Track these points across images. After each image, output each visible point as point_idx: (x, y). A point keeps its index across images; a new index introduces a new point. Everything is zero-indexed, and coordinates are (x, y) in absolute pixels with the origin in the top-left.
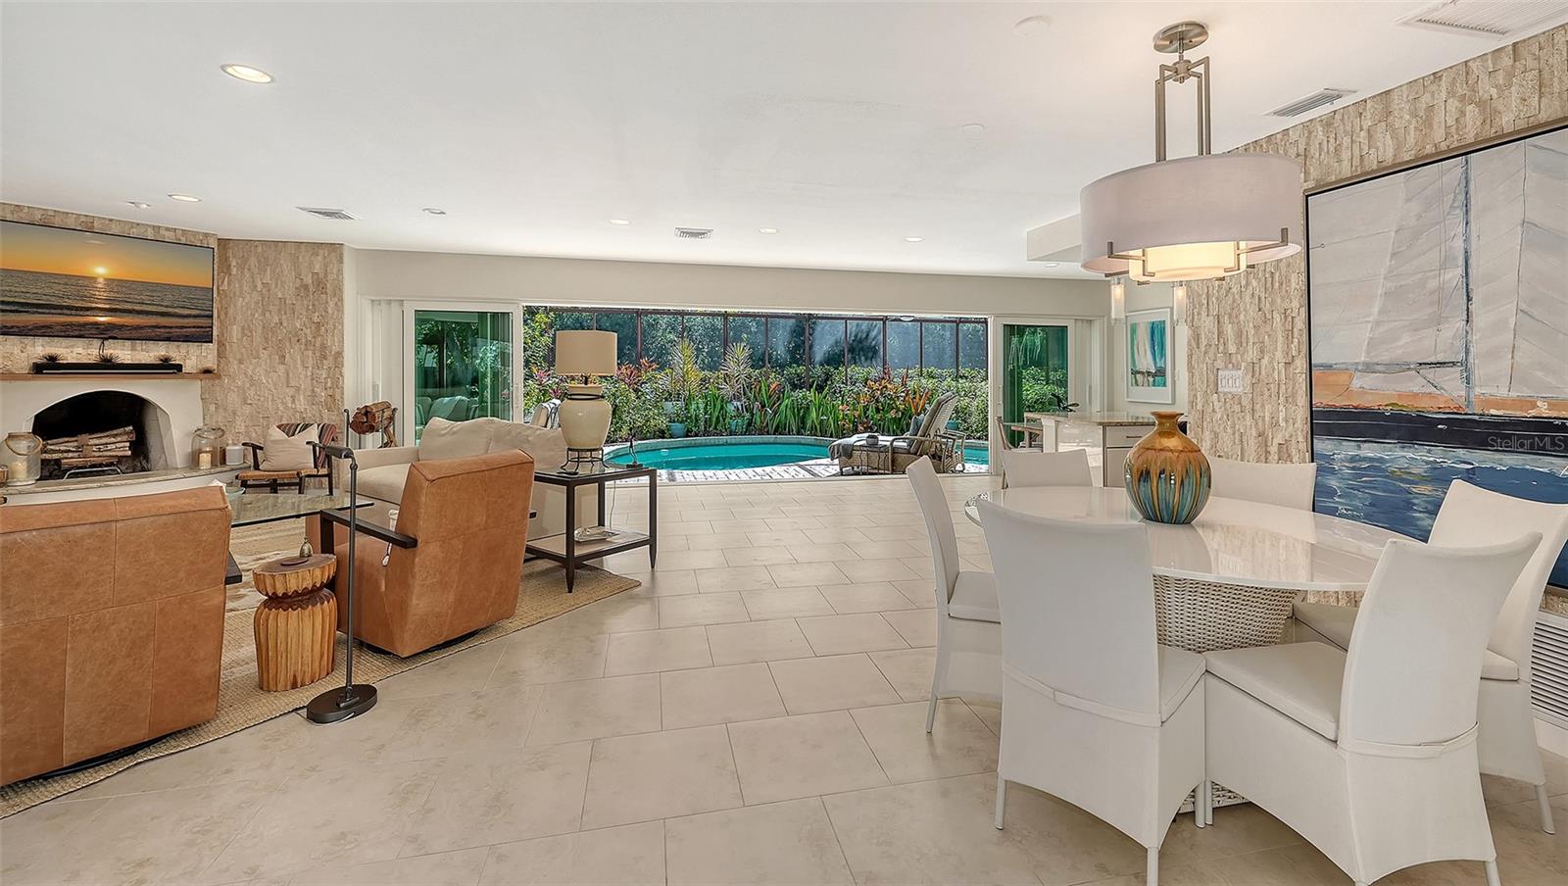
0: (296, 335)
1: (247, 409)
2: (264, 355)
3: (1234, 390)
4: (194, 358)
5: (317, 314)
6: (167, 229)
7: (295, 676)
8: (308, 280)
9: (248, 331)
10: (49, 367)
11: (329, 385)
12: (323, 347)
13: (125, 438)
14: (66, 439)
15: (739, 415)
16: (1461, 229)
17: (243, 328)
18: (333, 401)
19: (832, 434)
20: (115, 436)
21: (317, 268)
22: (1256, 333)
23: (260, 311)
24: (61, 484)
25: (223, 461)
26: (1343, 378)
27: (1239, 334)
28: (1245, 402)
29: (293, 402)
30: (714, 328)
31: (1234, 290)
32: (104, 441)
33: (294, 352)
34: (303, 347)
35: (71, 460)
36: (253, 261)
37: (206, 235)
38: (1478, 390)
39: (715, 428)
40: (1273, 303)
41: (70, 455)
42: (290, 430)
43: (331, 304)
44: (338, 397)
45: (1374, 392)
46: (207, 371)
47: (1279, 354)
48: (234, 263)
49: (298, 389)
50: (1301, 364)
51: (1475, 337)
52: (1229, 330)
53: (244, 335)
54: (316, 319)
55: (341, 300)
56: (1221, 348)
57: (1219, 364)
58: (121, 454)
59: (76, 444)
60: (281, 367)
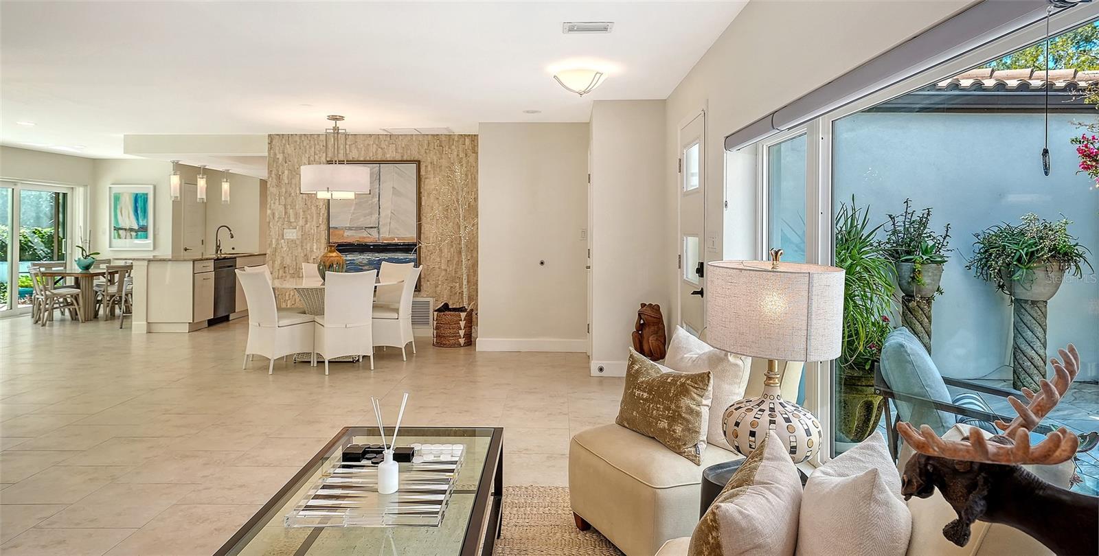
3: (292, 238)
16: (378, 186)
22: (304, 215)
26: (341, 232)
27: (296, 215)
28: (298, 242)
31: (293, 194)
38: (381, 236)
40: (311, 202)
45: (351, 237)
47: (314, 223)
50: (323, 227)
51: (380, 219)
52: (291, 212)
56: (286, 220)
57: (285, 226)
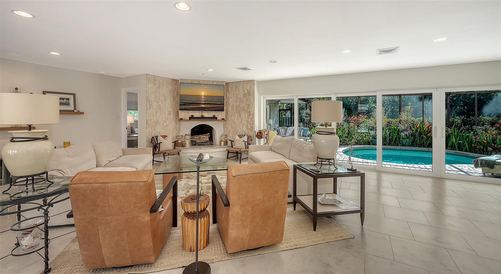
0: (243, 108)
1: (233, 129)
2: (236, 114)
4: (220, 115)
5: (248, 102)
6: (215, 81)
7: (191, 247)
8: (246, 92)
9: (233, 107)
10: (192, 118)
11: (251, 123)
12: (250, 112)
13: (208, 136)
14: (197, 136)
15: (408, 138)
17: (232, 107)
18: (252, 128)
19: (466, 149)
20: (206, 135)
21: (248, 88)
23: (235, 102)
24: (195, 147)
25: (227, 144)
29: (243, 128)
30: (394, 101)
32: (204, 137)
33: (243, 114)
34: (245, 112)
35: (198, 141)
36: (234, 88)
37: (223, 82)
39: (395, 142)
41: (198, 140)
42: (240, 136)
43: (252, 99)
44: (253, 127)
46: (223, 119)
48: (230, 89)
49: (244, 124)
53: (232, 109)
54: (248, 104)
55: (254, 97)
58: (207, 140)
59: (199, 137)
60: (240, 118)
